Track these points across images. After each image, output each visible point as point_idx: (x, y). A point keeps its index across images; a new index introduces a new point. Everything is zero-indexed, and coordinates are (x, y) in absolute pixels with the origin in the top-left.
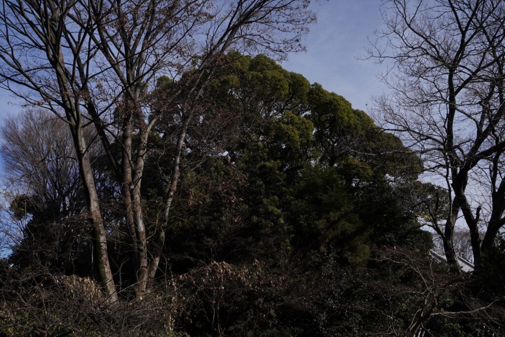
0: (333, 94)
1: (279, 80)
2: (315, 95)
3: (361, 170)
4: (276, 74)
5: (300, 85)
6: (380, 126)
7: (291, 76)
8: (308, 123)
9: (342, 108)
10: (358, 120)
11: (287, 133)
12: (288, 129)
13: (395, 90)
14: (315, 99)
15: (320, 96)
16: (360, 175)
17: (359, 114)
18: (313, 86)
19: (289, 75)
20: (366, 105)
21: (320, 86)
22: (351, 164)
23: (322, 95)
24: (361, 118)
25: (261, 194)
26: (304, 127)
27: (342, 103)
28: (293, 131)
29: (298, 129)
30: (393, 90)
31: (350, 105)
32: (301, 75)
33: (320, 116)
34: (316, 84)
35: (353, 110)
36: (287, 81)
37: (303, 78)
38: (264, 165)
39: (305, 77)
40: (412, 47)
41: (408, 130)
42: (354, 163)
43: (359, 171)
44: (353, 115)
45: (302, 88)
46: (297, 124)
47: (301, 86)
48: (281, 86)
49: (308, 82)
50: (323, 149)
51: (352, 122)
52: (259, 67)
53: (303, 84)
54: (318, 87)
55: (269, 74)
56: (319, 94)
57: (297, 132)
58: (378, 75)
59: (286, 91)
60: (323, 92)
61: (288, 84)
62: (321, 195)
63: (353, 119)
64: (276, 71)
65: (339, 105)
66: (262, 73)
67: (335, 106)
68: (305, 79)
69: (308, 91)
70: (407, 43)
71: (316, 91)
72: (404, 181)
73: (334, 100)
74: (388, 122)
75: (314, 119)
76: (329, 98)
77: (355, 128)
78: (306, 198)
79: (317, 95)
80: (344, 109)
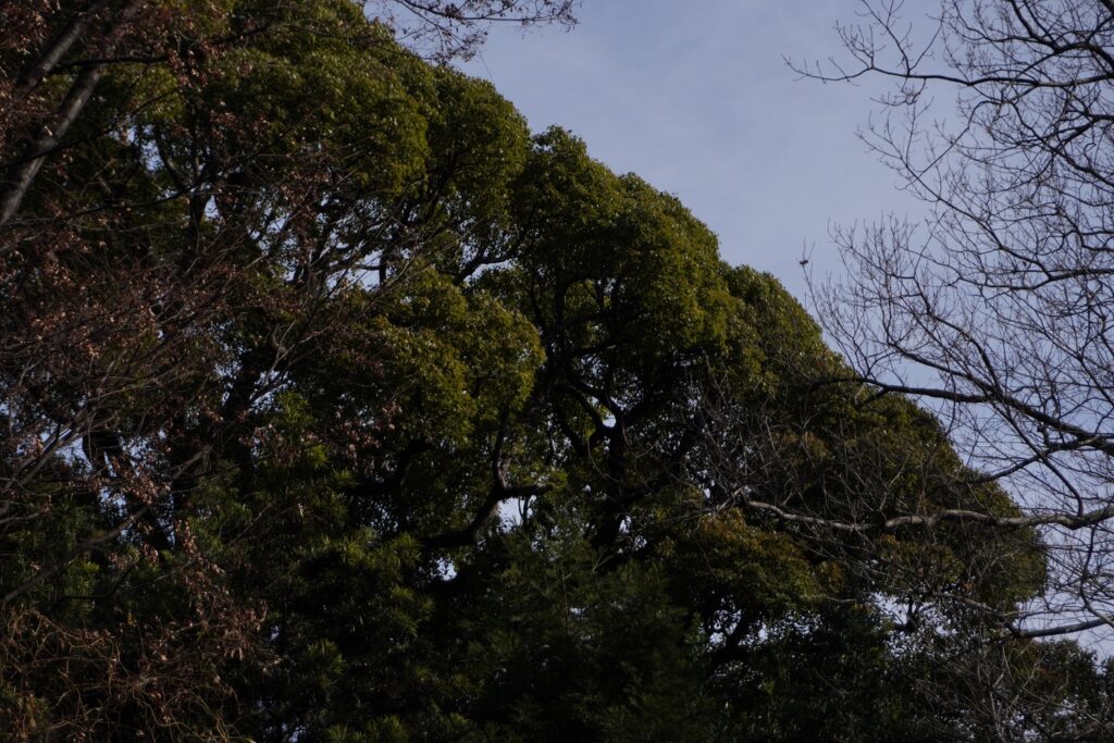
0: (632, 185)
1: (384, 108)
2: (551, 189)
3: (762, 574)
4: (366, 71)
5: (481, 133)
6: (860, 370)
7: (440, 87)
8: (516, 324)
9: (680, 260)
10: (745, 317)
11: (413, 370)
12: (415, 354)
13: (942, 207)
14: (550, 205)
15: (575, 195)
16: (759, 595)
17: (753, 290)
18: (542, 140)
19: (430, 81)
20: (804, 263)
21: (579, 147)
22: (712, 542)
23: (583, 190)
24: (762, 308)
25: (321, 703)
26: (494, 346)
27: (673, 229)
28: (438, 363)
29: (468, 354)
30: (933, 206)
31: (711, 242)
32: (489, 87)
33: (562, 284)
34: (557, 134)
35: (724, 265)
36: (422, 111)
37: (498, 101)
38: (334, 556)
39: (507, 97)
40: (1052, 44)
41: (993, 394)
42: (729, 535)
43: (752, 574)
44: (721, 293)
45: (490, 148)
46: (460, 327)
47: (484, 139)
48: (392, 136)
49: (519, 121)
50: (561, 445)
51: (719, 329)
52: (283, 27)
53: (497, 133)
54: (565, 152)
55: (335, 67)
56: (569, 182)
57: (459, 368)
58: (868, 135)
59: (413, 161)
60: (590, 175)
61: (425, 125)
62: (591, 706)
63: (722, 316)
64: (368, 60)
65: (666, 245)
66: (296, 60)
67: (646, 247)
68: (509, 105)
69: (519, 168)
70: (1032, 24)
71: (560, 167)
72: (953, 625)
73: (643, 216)
74: (905, 353)
75: (532, 294)
76: (616, 204)
77: (736, 358)
78: (522, 718)
79: (563, 187)
80: (688, 267)
